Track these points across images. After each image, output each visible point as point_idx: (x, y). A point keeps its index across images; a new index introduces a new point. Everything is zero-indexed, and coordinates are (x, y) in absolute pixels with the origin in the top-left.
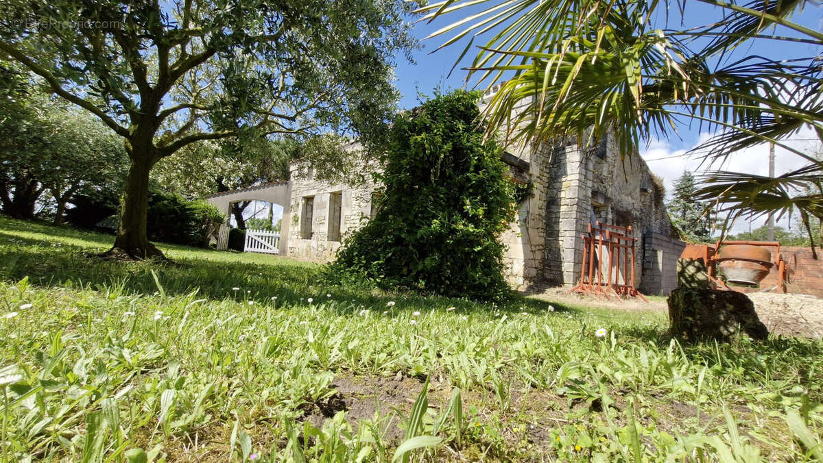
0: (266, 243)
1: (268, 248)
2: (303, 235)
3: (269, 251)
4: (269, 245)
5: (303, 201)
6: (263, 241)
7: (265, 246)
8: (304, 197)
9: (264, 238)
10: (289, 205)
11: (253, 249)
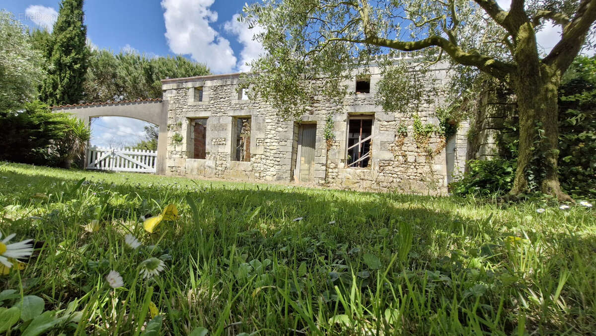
0: (139, 162)
1: (141, 167)
2: (188, 154)
3: (142, 170)
4: (143, 164)
5: (188, 122)
6: (135, 160)
7: (137, 165)
8: (188, 118)
9: (135, 157)
10: (166, 124)
11: (122, 169)
